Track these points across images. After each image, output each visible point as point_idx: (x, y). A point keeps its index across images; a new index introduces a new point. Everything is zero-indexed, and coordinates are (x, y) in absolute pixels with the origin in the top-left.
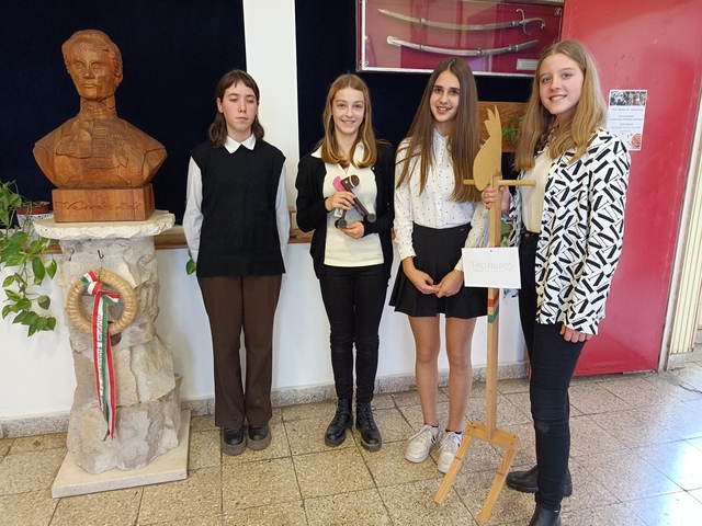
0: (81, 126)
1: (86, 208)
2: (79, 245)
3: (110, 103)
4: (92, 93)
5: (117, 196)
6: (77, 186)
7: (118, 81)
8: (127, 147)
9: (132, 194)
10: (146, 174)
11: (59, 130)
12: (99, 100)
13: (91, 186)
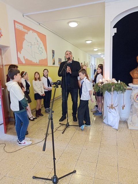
2: (137, 88)
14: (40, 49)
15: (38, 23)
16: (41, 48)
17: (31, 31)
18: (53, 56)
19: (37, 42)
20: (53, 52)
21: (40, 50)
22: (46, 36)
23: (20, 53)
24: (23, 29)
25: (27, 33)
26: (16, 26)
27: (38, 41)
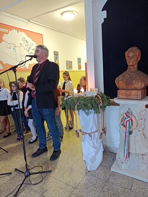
1: (125, 95)
2: (124, 105)
3: (136, 66)
4: (131, 63)
5: (134, 92)
8: (138, 78)
9: (138, 92)
10: (143, 86)
12: (133, 66)
13: (127, 89)
14: (31, 51)
15: (27, 20)
17: (14, 31)
18: (56, 58)
19: (26, 44)
20: (56, 53)
21: (31, 53)
22: (42, 35)
25: (7, 33)
27: (27, 42)
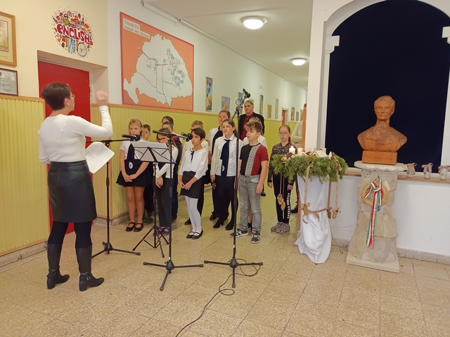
0: (377, 129)
2: (370, 171)
3: (388, 121)
4: (383, 118)
5: (386, 155)
6: (372, 150)
7: (392, 113)
8: (392, 137)
10: (398, 148)
11: (368, 131)
12: (385, 120)
13: (377, 150)
14: (176, 74)
15: (176, 18)
16: (180, 72)
17: (158, 36)
18: (209, 90)
19: (172, 60)
20: (209, 81)
21: (176, 77)
22: (193, 46)
23: (129, 82)
24: (140, 31)
25: (149, 41)
26: (124, 25)
